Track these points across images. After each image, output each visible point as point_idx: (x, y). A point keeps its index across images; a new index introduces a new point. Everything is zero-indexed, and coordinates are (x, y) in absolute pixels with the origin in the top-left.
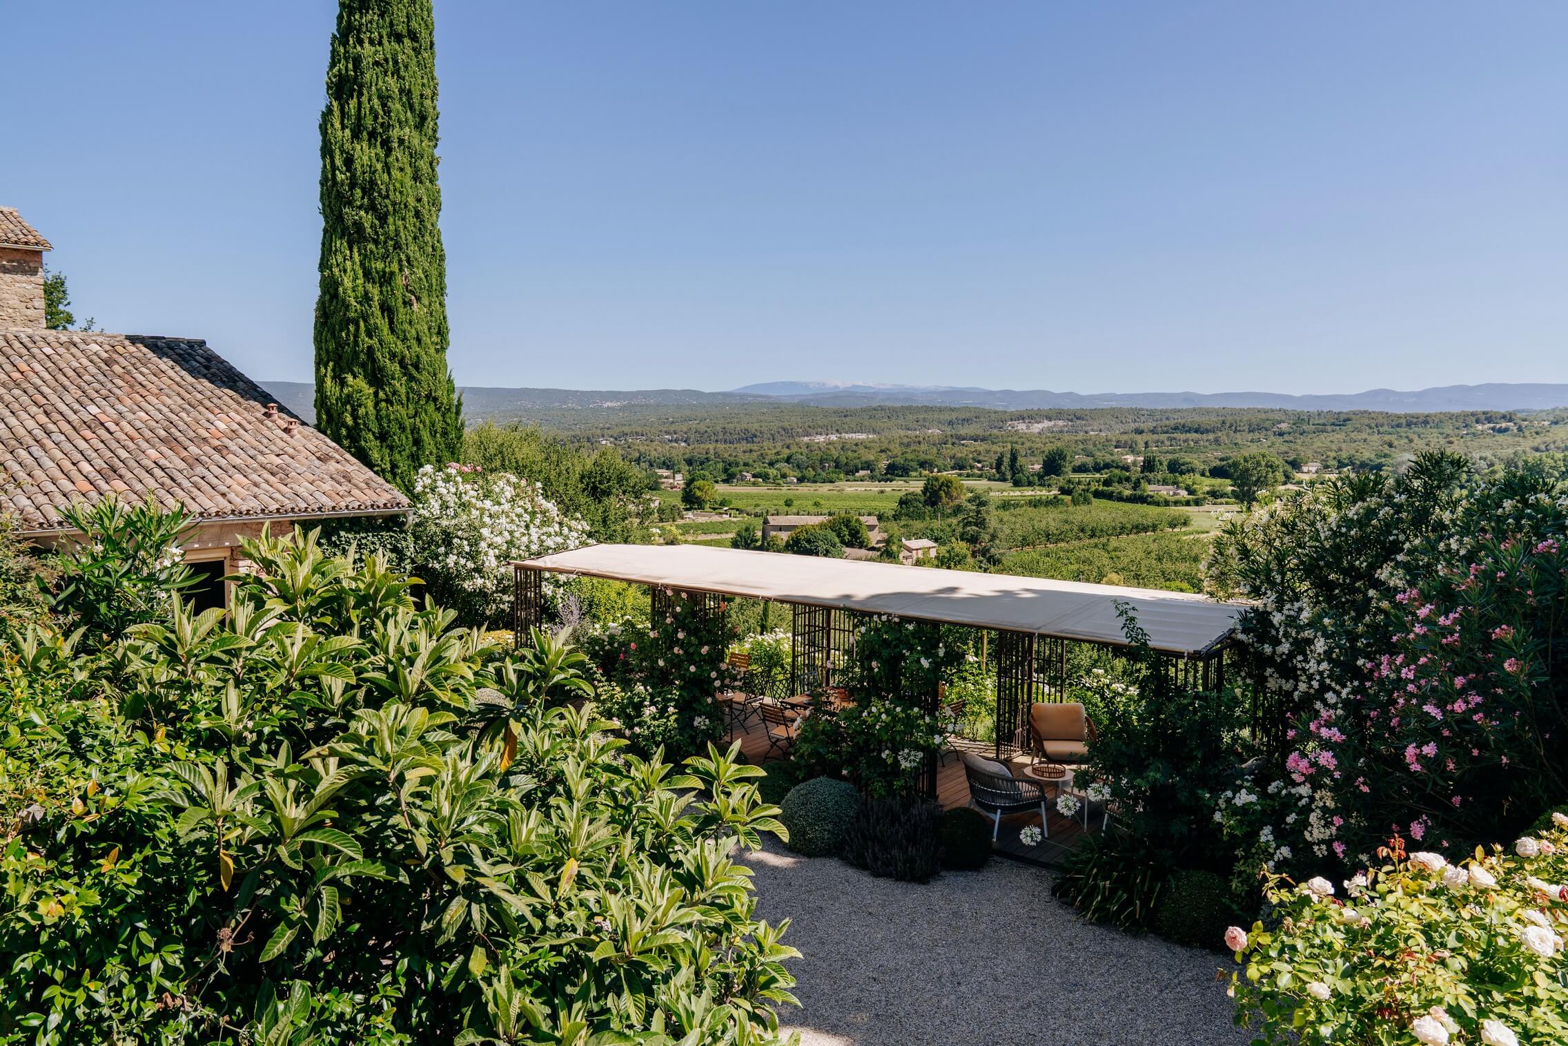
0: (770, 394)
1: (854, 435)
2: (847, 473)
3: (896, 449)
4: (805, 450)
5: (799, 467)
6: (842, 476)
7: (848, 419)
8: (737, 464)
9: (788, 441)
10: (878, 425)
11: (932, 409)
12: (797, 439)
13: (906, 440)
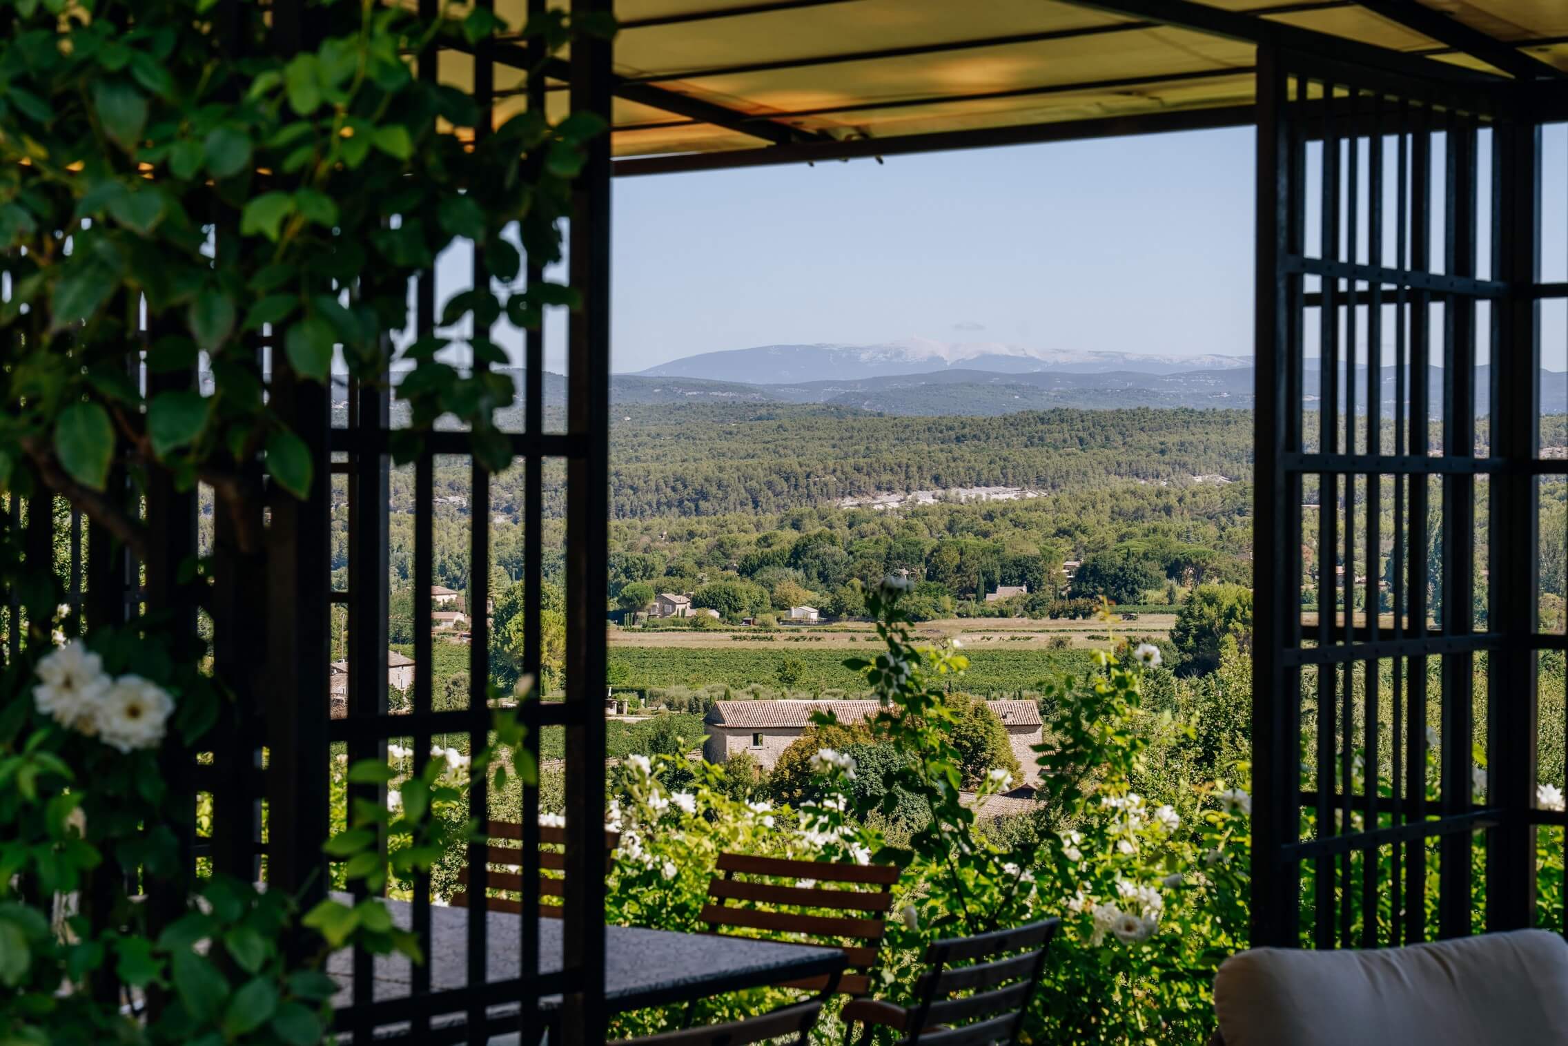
0: (750, 381)
1: (983, 492)
2: (963, 593)
3: (1104, 530)
4: (842, 532)
5: (823, 577)
6: (947, 601)
7: (965, 450)
8: (648, 571)
9: (795, 510)
10: (1055, 461)
11: (1204, 418)
12: (824, 504)
13: (1130, 504)
